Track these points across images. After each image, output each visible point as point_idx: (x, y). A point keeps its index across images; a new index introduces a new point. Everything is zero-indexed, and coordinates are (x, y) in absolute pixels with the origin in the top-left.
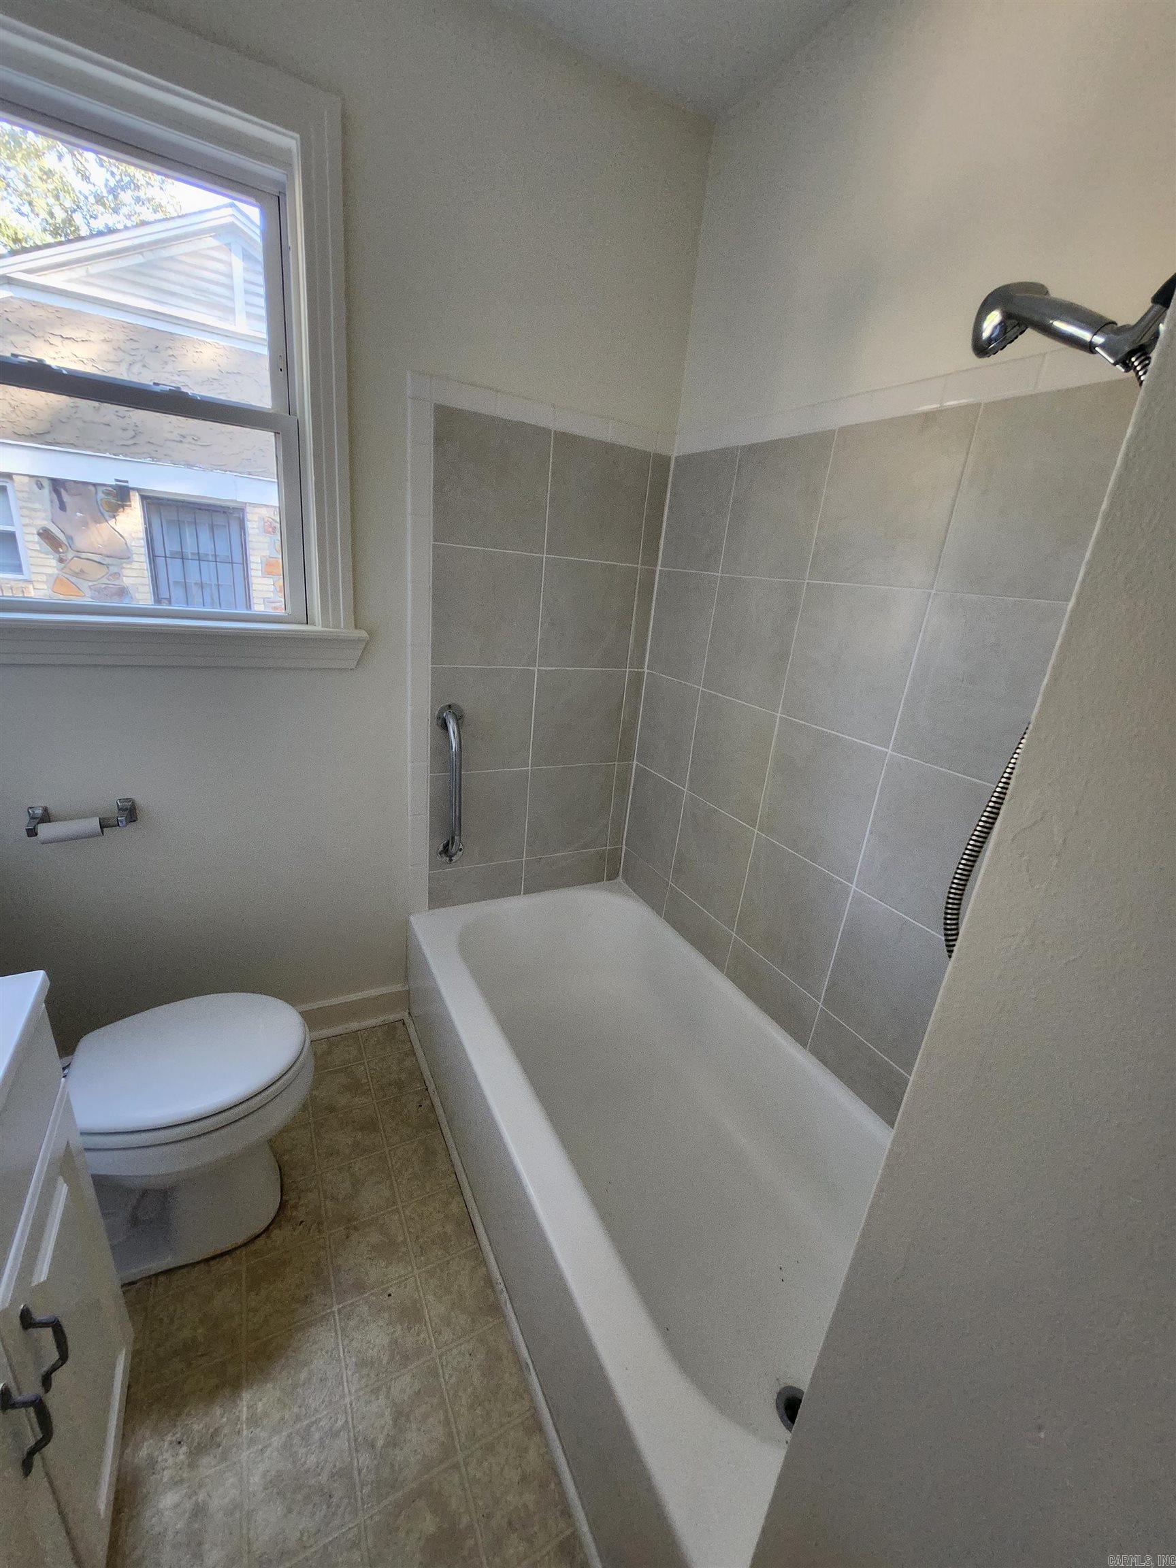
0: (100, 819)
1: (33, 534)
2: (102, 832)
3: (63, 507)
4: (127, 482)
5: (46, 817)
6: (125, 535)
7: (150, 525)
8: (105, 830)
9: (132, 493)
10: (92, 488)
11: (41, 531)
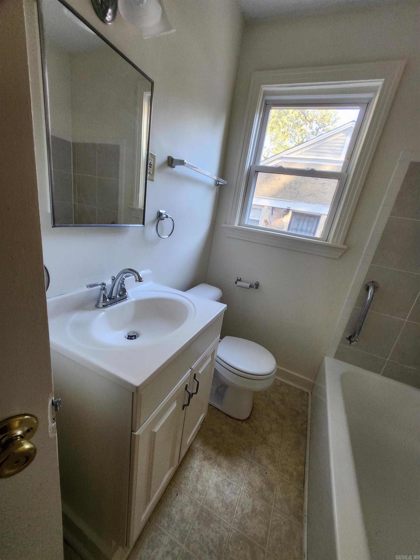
0: (250, 285)
1: (263, 221)
2: (249, 288)
3: (272, 214)
4: (290, 208)
5: (240, 280)
6: (284, 222)
7: (291, 220)
8: (250, 288)
9: (290, 211)
10: (281, 209)
11: (265, 220)
